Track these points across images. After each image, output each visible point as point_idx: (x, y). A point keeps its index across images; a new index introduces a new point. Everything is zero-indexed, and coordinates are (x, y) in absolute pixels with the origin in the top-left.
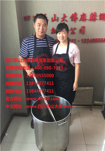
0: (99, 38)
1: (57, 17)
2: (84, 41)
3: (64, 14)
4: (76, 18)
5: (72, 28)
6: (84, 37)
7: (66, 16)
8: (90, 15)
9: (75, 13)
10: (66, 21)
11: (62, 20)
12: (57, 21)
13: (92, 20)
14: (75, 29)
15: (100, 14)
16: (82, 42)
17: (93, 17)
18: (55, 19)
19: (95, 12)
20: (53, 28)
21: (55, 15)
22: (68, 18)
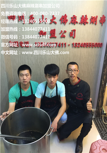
2: (74, 45)
3: (53, 16)
5: (62, 31)
6: (75, 41)
7: (56, 17)
10: (56, 23)
12: (46, 23)
13: (83, 23)
14: (65, 32)
15: (91, 18)
16: (73, 47)
17: (84, 20)
22: (58, 20)
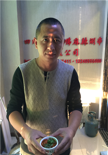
0: (91, 59)
4: (70, 42)
5: (67, 51)
8: (82, 40)
9: (69, 38)
14: (70, 51)
15: (90, 39)
16: (77, 62)
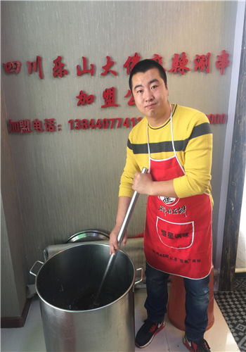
1: (92, 65)
3: (108, 58)
5: (129, 92)
7: (114, 61)
8: (173, 59)
9: (136, 54)
10: (115, 74)
11: (103, 71)
12: (92, 75)
13: (178, 72)
15: (195, 58)
17: (180, 64)
18: (85, 69)
19: (184, 53)
20: (81, 92)
21: (85, 60)
22: (119, 67)
